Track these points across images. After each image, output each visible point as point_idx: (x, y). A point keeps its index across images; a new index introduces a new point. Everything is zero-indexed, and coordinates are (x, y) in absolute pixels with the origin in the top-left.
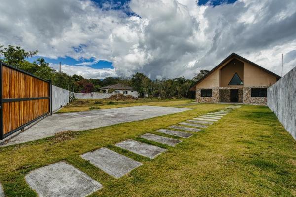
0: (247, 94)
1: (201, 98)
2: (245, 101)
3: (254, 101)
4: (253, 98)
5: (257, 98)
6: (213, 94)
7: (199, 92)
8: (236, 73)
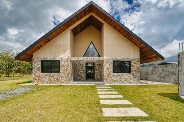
0: (108, 69)
1: (41, 74)
2: (106, 79)
3: (116, 79)
4: (115, 74)
5: (121, 74)
6: (62, 69)
7: (39, 65)
8: (92, 42)
